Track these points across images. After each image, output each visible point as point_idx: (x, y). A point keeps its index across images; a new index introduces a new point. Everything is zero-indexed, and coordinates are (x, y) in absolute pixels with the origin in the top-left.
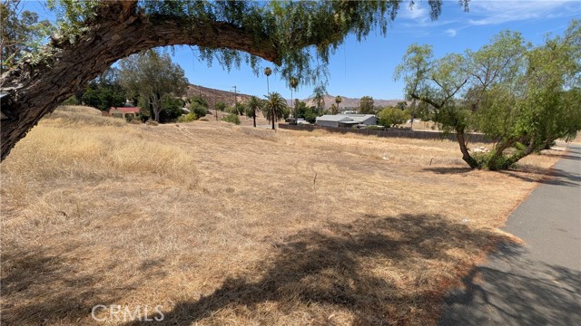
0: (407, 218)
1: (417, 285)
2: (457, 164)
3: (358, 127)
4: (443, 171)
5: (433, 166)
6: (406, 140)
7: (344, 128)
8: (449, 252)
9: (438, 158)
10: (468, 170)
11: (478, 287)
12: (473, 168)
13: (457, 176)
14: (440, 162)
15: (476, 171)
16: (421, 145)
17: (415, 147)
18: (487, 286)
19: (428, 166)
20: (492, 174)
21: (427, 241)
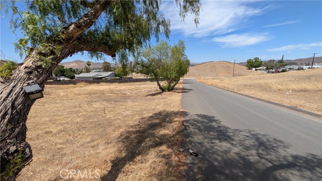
0: (156, 114)
1: (174, 131)
2: (157, 91)
3: (106, 79)
4: (154, 95)
5: (149, 93)
6: (132, 83)
7: (98, 80)
8: (175, 120)
9: (150, 90)
10: (162, 93)
11: (186, 125)
12: (163, 92)
13: (159, 96)
14: (151, 91)
15: (164, 92)
16: (140, 85)
17: (138, 86)
18: (187, 124)
19: (148, 94)
20: (169, 92)
21: (167, 119)
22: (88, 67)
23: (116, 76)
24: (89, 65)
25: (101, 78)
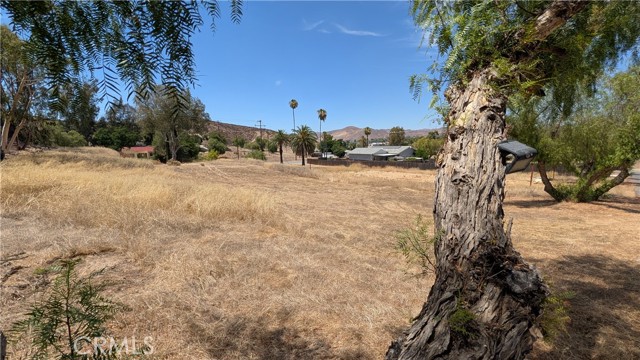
2: (537, 196)
3: (396, 160)
22: (365, 136)
23: (414, 154)
24: (367, 134)
25: (387, 158)
